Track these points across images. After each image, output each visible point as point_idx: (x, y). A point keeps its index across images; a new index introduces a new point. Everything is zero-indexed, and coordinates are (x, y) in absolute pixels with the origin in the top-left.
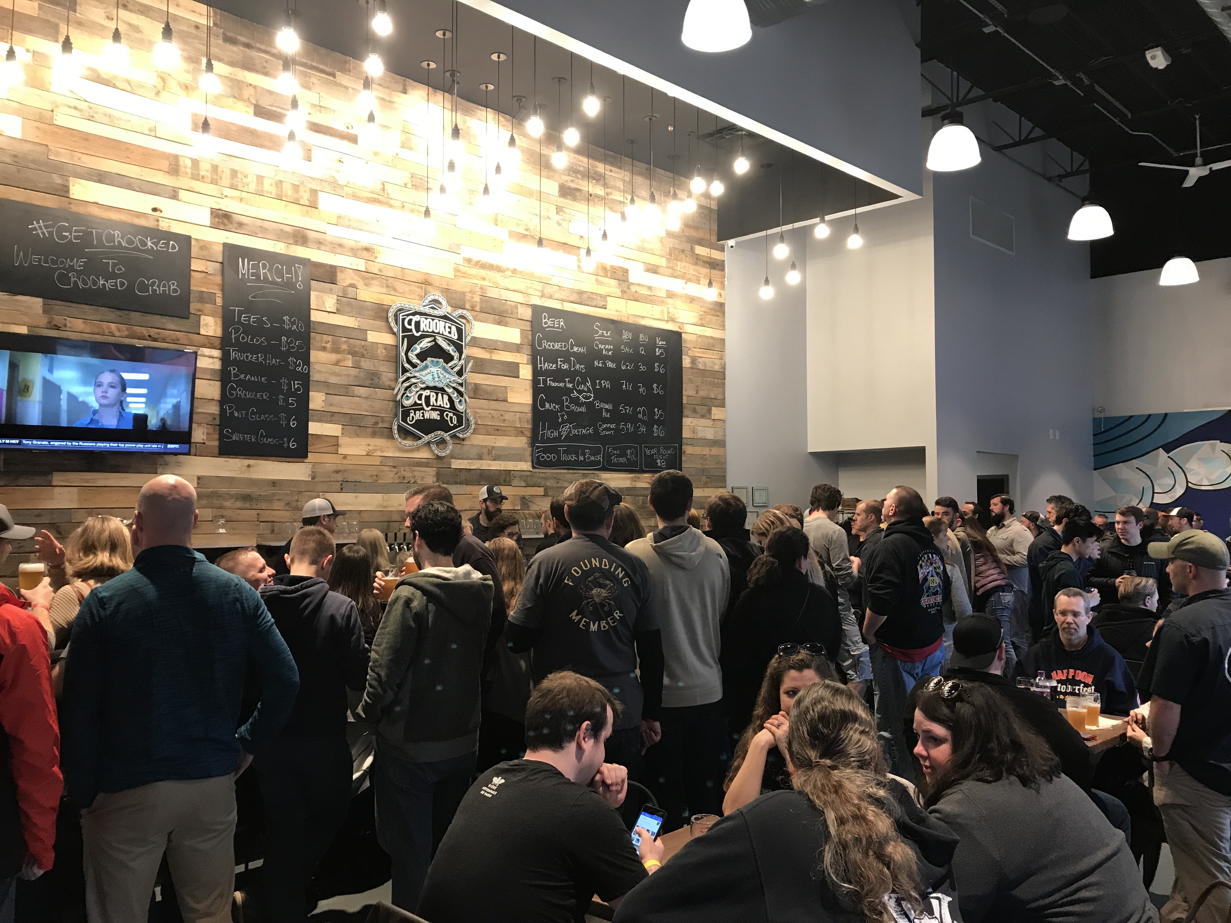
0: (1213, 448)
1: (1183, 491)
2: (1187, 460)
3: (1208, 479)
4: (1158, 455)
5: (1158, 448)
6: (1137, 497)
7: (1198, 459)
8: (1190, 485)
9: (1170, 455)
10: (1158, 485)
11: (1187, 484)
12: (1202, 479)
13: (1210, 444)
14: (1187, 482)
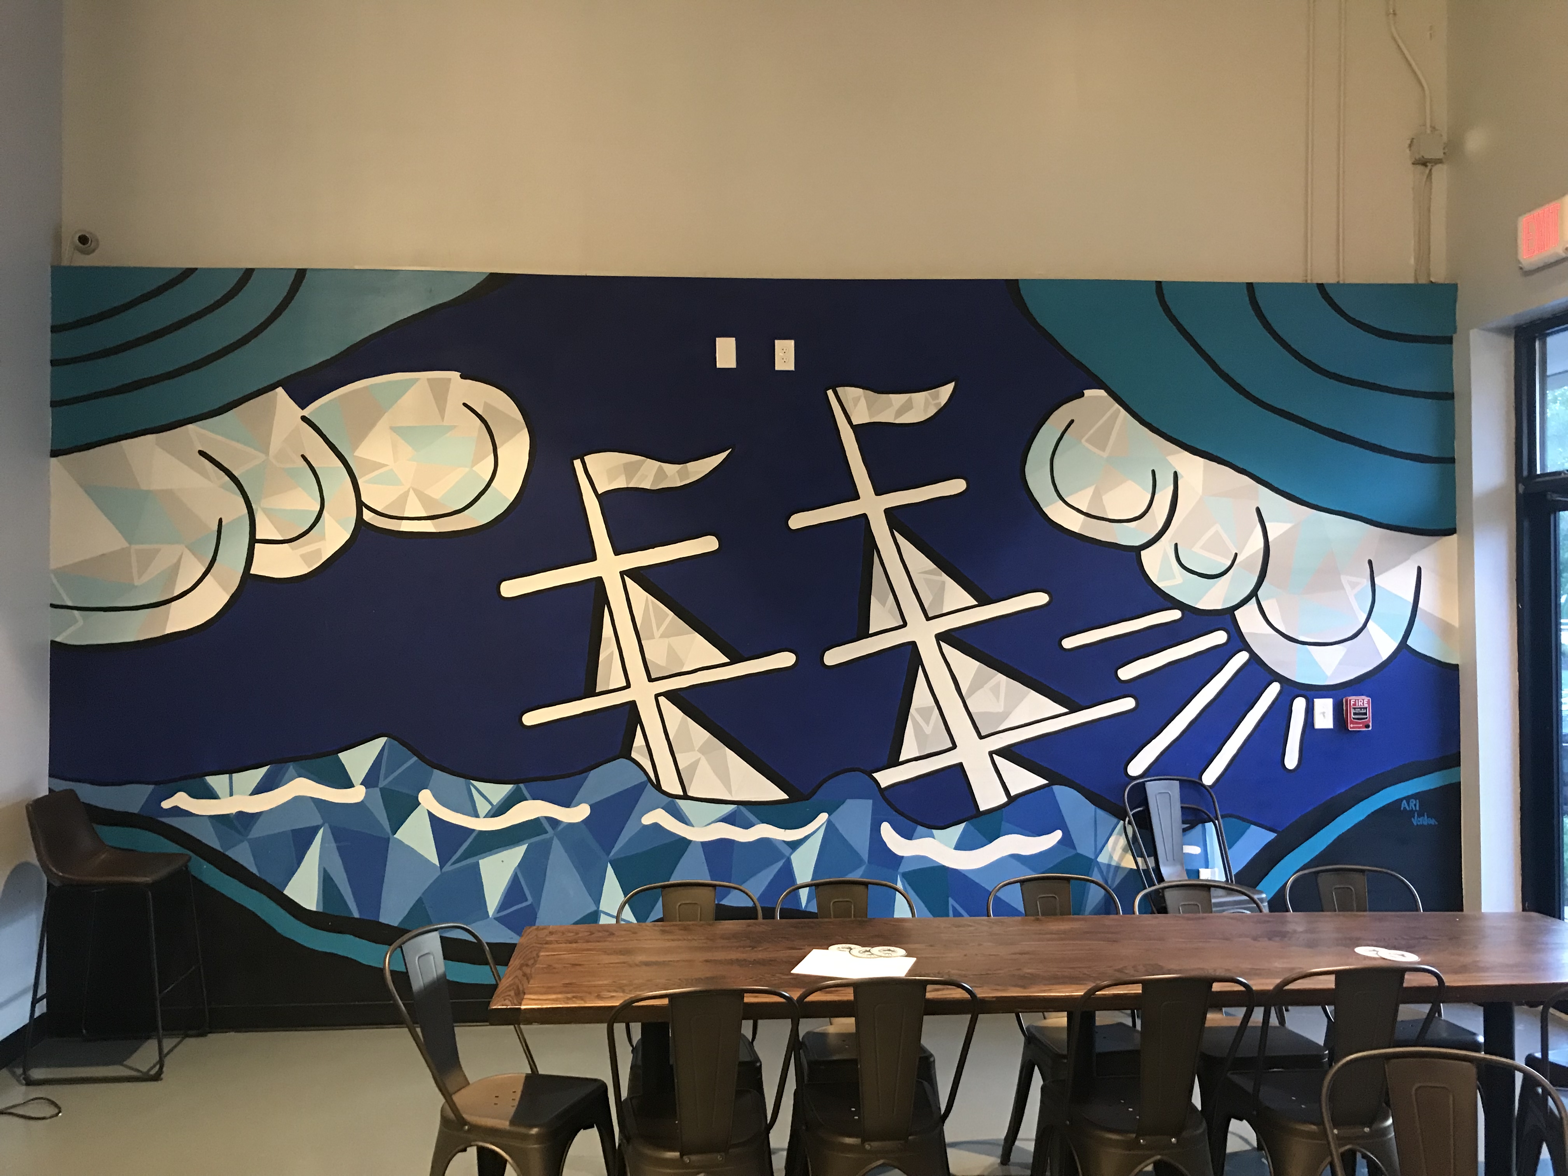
0: (440, 394)
1: (344, 536)
2: (360, 434)
3: (423, 499)
4: (270, 412)
5: (272, 387)
6: (200, 559)
7: (394, 429)
8: (367, 516)
9: (306, 412)
10: (267, 512)
11: (360, 513)
12: (406, 495)
13: (429, 380)
14: (360, 505)
